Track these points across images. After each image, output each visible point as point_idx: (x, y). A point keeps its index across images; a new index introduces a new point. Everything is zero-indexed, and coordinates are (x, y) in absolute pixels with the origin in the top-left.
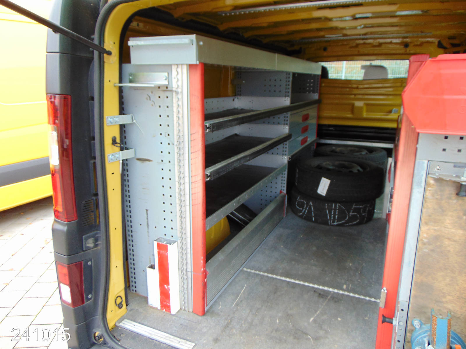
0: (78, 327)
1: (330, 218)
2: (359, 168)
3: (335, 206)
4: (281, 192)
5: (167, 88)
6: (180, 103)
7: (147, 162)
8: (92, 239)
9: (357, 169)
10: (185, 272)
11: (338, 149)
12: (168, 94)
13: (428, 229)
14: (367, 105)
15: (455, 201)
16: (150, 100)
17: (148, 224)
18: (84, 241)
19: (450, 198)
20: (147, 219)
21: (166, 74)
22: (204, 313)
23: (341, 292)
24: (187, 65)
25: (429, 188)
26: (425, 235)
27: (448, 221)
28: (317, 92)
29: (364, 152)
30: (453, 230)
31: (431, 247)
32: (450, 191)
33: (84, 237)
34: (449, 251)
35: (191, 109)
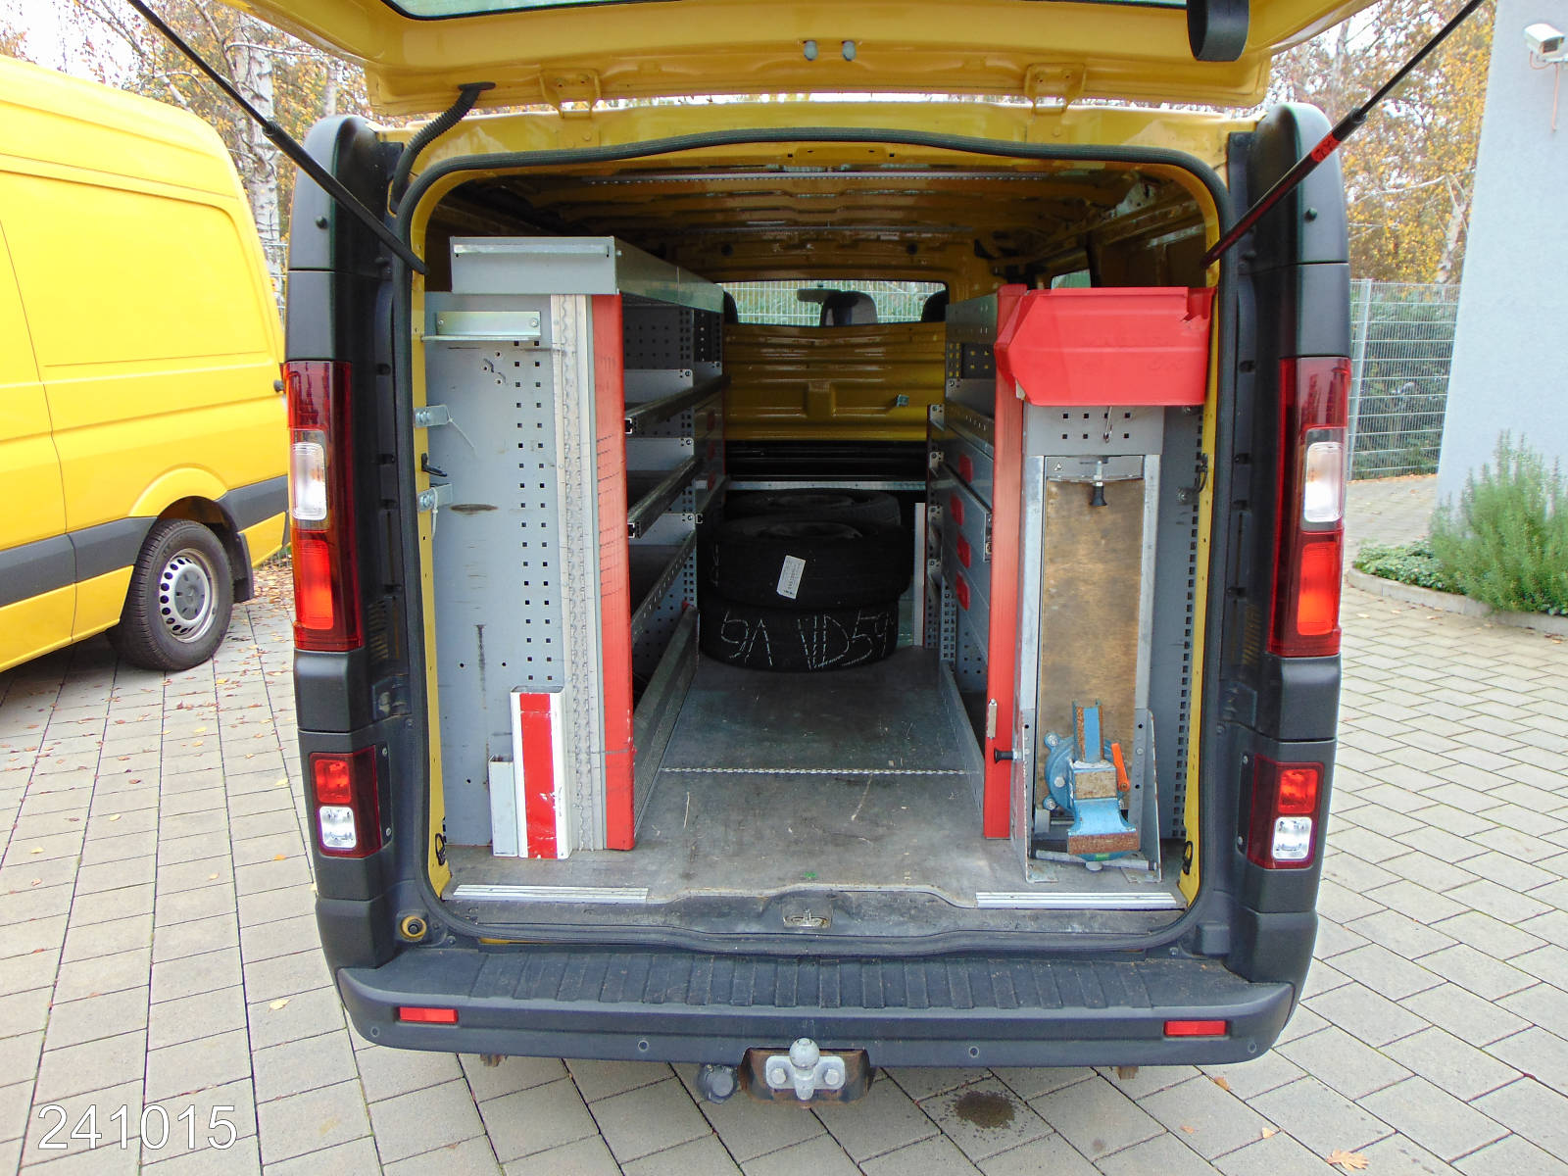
0: (371, 904)
1: (811, 651)
2: (857, 533)
3: (820, 622)
4: (685, 606)
5: (537, 343)
6: (571, 376)
7: (483, 513)
8: (387, 693)
9: (851, 533)
10: (583, 757)
11: (784, 500)
12: (537, 356)
13: (1056, 571)
14: (838, 387)
15: (1087, 518)
16: (493, 371)
17: (482, 661)
18: (374, 697)
19: (1080, 514)
20: (481, 647)
21: (537, 314)
22: (634, 846)
23: (887, 772)
24: (587, 295)
25: (1051, 501)
26: (1052, 582)
27: (1082, 551)
28: (718, 359)
29: (849, 502)
30: (1090, 566)
31: (1062, 601)
32: (1079, 500)
33: (374, 687)
34: (1087, 602)
35: (598, 387)
